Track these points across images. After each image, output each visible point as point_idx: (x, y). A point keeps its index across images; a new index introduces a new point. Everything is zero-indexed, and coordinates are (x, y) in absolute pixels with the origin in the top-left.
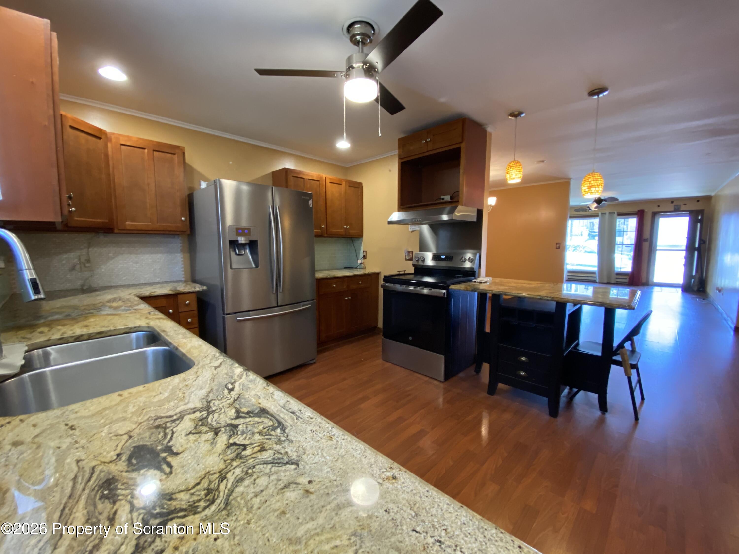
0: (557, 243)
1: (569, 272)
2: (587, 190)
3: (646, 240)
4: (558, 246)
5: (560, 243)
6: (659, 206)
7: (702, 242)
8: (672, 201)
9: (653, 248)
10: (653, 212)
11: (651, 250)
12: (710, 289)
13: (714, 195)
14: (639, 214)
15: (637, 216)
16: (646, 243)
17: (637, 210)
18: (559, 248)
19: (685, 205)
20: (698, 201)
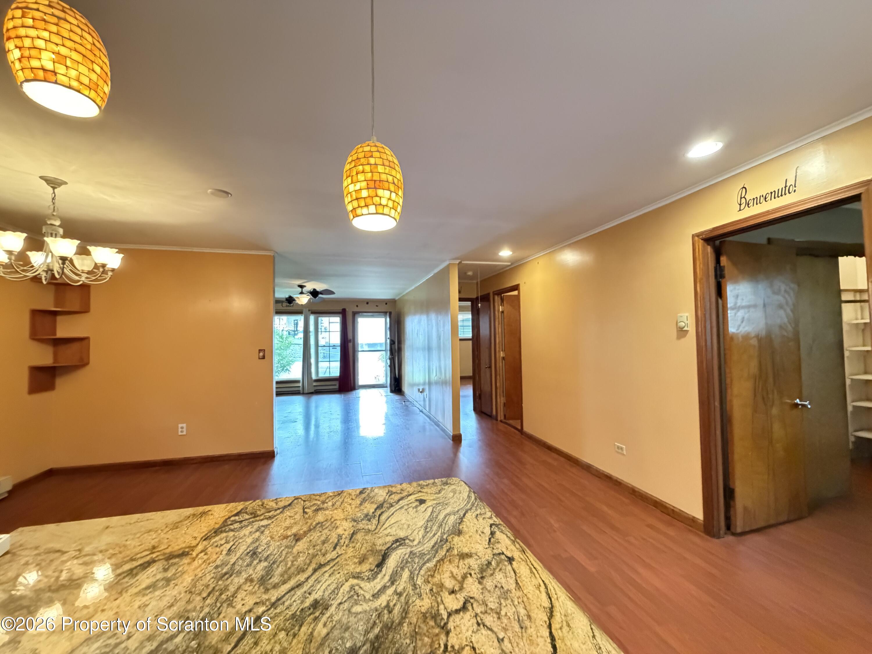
0: (260, 351)
1: (277, 383)
2: (364, 193)
3: (350, 341)
4: (261, 354)
5: (264, 350)
6: (357, 306)
7: (392, 343)
8: (368, 302)
9: (356, 350)
10: (353, 312)
11: (355, 351)
12: (406, 388)
13: (398, 299)
14: (343, 313)
15: (341, 315)
16: (350, 345)
17: (341, 309)
18: (264, 357)
19: (377, 306)
20: (386, 304)
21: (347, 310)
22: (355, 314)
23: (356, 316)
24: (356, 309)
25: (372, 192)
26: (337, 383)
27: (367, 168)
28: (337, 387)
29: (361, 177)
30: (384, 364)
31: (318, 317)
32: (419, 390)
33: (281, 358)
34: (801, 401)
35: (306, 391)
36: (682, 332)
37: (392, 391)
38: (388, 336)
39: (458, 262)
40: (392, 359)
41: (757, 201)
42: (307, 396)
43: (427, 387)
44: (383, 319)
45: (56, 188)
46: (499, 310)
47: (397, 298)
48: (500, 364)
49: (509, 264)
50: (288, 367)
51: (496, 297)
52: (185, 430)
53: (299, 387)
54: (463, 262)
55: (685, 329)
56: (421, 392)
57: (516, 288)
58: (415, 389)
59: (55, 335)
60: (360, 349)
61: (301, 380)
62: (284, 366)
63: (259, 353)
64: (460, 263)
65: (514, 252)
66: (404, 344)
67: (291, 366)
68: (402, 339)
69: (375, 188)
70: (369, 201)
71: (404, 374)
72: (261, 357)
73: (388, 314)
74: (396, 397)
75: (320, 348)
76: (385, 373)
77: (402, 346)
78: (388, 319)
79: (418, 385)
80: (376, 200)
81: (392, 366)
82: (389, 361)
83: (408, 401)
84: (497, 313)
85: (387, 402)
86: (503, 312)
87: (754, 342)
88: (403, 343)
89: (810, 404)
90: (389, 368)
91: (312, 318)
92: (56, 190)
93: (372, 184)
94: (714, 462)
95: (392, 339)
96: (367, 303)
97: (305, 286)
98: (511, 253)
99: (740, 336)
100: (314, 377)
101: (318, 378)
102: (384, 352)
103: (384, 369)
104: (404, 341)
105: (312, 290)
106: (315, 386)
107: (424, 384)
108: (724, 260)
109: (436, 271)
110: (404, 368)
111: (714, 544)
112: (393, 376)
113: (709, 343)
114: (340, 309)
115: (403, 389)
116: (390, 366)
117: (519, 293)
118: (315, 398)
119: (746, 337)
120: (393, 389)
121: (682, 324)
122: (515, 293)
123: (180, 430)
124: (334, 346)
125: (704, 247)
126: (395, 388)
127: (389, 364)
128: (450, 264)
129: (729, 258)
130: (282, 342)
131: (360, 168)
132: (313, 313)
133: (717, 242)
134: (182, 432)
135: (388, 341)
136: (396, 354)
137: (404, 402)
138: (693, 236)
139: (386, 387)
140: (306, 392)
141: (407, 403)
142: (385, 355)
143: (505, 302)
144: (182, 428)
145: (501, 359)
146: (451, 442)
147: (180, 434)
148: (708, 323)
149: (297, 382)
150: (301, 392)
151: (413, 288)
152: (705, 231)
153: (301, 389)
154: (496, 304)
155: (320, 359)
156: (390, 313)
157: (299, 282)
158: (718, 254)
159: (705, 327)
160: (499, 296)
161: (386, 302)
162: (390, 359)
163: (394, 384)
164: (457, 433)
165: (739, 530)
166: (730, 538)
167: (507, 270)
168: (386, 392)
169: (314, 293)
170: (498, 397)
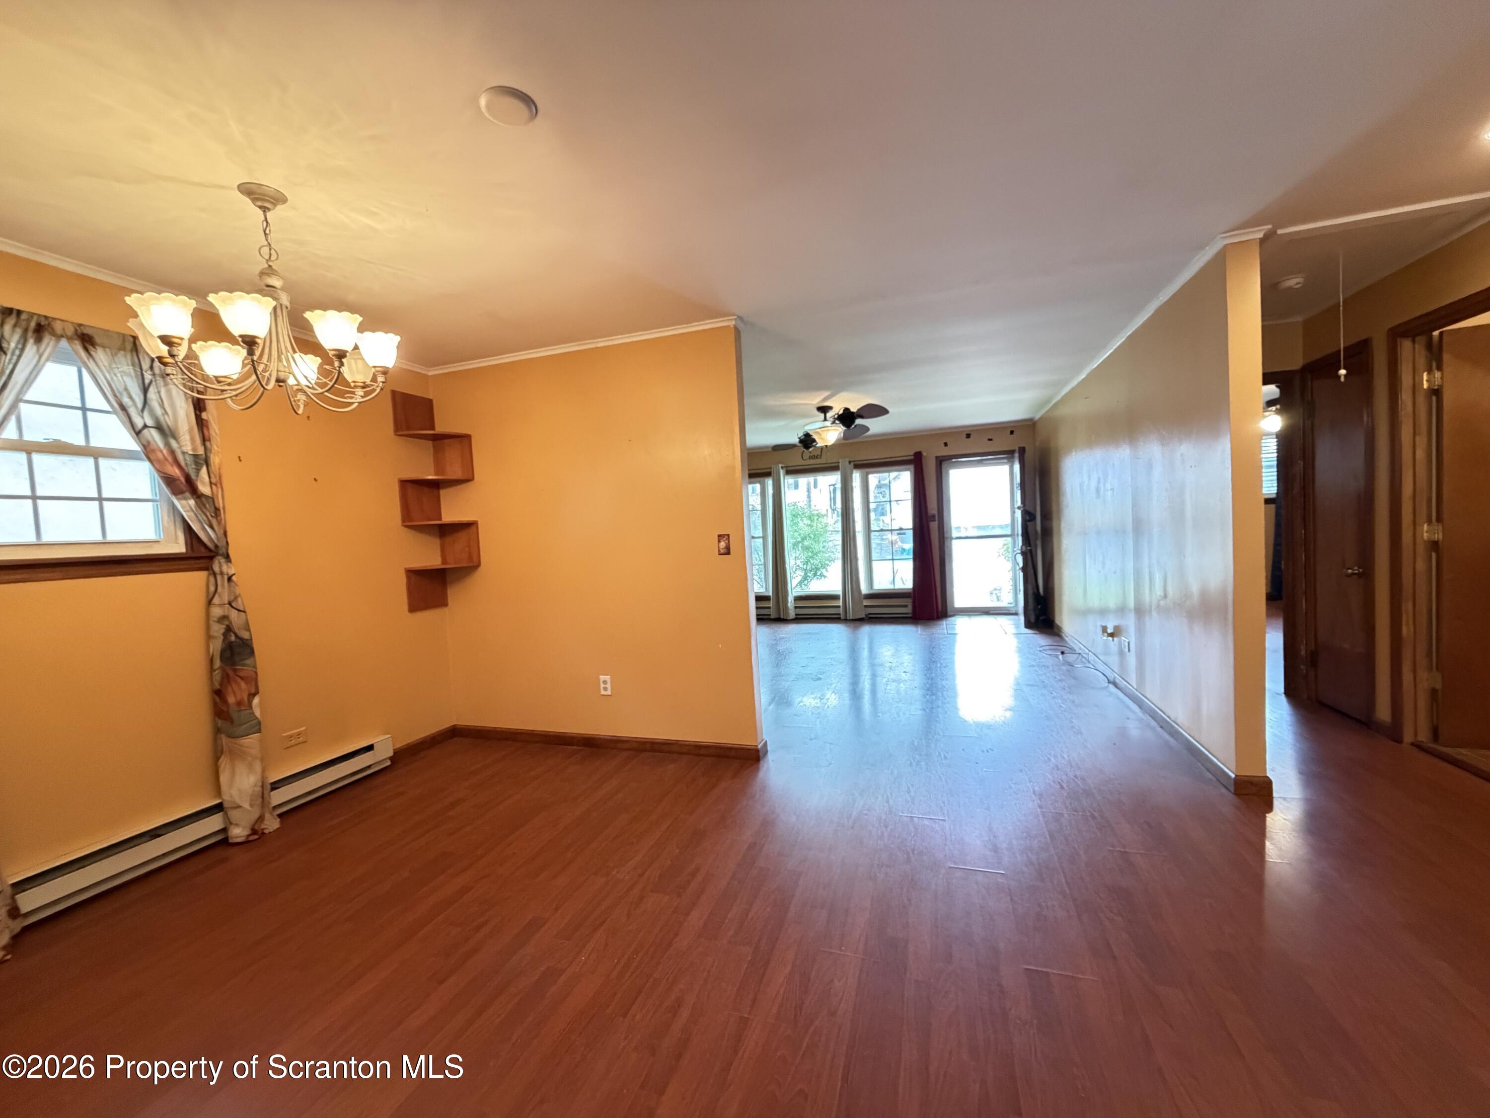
1: (798, 599)
3: (933, 518)
4: (723, 544)
5: (728, 535)
6: (946, 444)
7: (1028, 517)
8: (968, 433)
9: (946, 535)
10: (937, 457)
11: (944, 538)
12: (1066, 620)
13: (1040, 418)
14: (916, 462)
15: (912, 467)
16: (934, 525)
17: (912, 453)
18: (728, 552)
19: (990, 440)
20: (1012, 432)
21: (924, 454)
22: (942, 462)
23: (944, 465)
24: (945, 452)
26: (909, 602)
28: (909, 610)
30: (1009, 565)
31: (867, 474)
32: (1104, 629)
33: (810, 554)
35: (851, 616)
37: (1029, 625)
38: (1019, 503)
39: (1259, 236)
40: (1028, 555)
42: (852, 625)
43: (1130, 623)
44: (1006, 468)
45: (269, 209)
46: (1415, 388)
47: (1037, 417)
48: (1417, 563)
50: (824, 571)
51: (1406, 345)
52: (609, 686)
53: (839, 607)
54: (1280, 232)
56: (1112, 635)
58: (1094, 625)
59: (440, 519)
60: (955, 534)
61: (840, 593)
62: (817, 569)
63: (719, 541)
64: (1268, 236)
66: (1059, 519)
67: (828, 568)
68: (1054, 508)
71: (1061, 585)
72: (722, 551)
73: (1017, 455)
74: (1040, 640)
75: (873, 534)
76: (1011, 583)
77: (1055, 524)
78: (1017, 467)
79: (1103, 612)
81: (1029, 569)
82: (1020, 559)
83: (1073, 651)
84: (1406, 399)
85: (1020, 650)
86: (1435, 392)
88: (1054, 515)
90: (1021, 574)
91: (857, 476)
92: (269, 214)
95: (1027, 508)
96: (968, 436)
97: (830, 408)
100: (864, 589)
101: (872, 592)
102: (1009, 539)
103: (1010, 574)
104: (1059, 511)
105: (841, 412)
106: (866, 606)
107: (1121, 610)
109: (1164, 296)
110: (1060, 573)
112: (1030, 592)
114: (908, 452)
115: (1057, 621)
116: (1024, 569)
118: (866, 630)
120: (1033, 620)
123: (602, 686)
124: (901, 529)
126: (1037, 619)
127: (1021, 565)
128: (1225, 246)
130: (811, 526)
132: (858, 466)
134: (605, 689)
135: (1019, 514)
136: (1039, 543)
137: (1063, 653)
139: (1016, 614)
140: (851, 618)
141: (1071, 658)
142: (1010, 546)
144: (605, 682)
145: (1421, 549)
146: (1231, 797)
147: (603, 692)
149: (835, 597)
150: (842, 617)
151: (1083, 376)
153: (841, 611)
154: (1404, 371)
155: (874, 555)
156: (1022, 451)
157: (817, 399)
160: (1422, 338)
161: (1011, 428)
162: (1023, 553)
163: (1035, 610)
164: (1250, 772)
168: (1017, 627)
169: (847, 418)
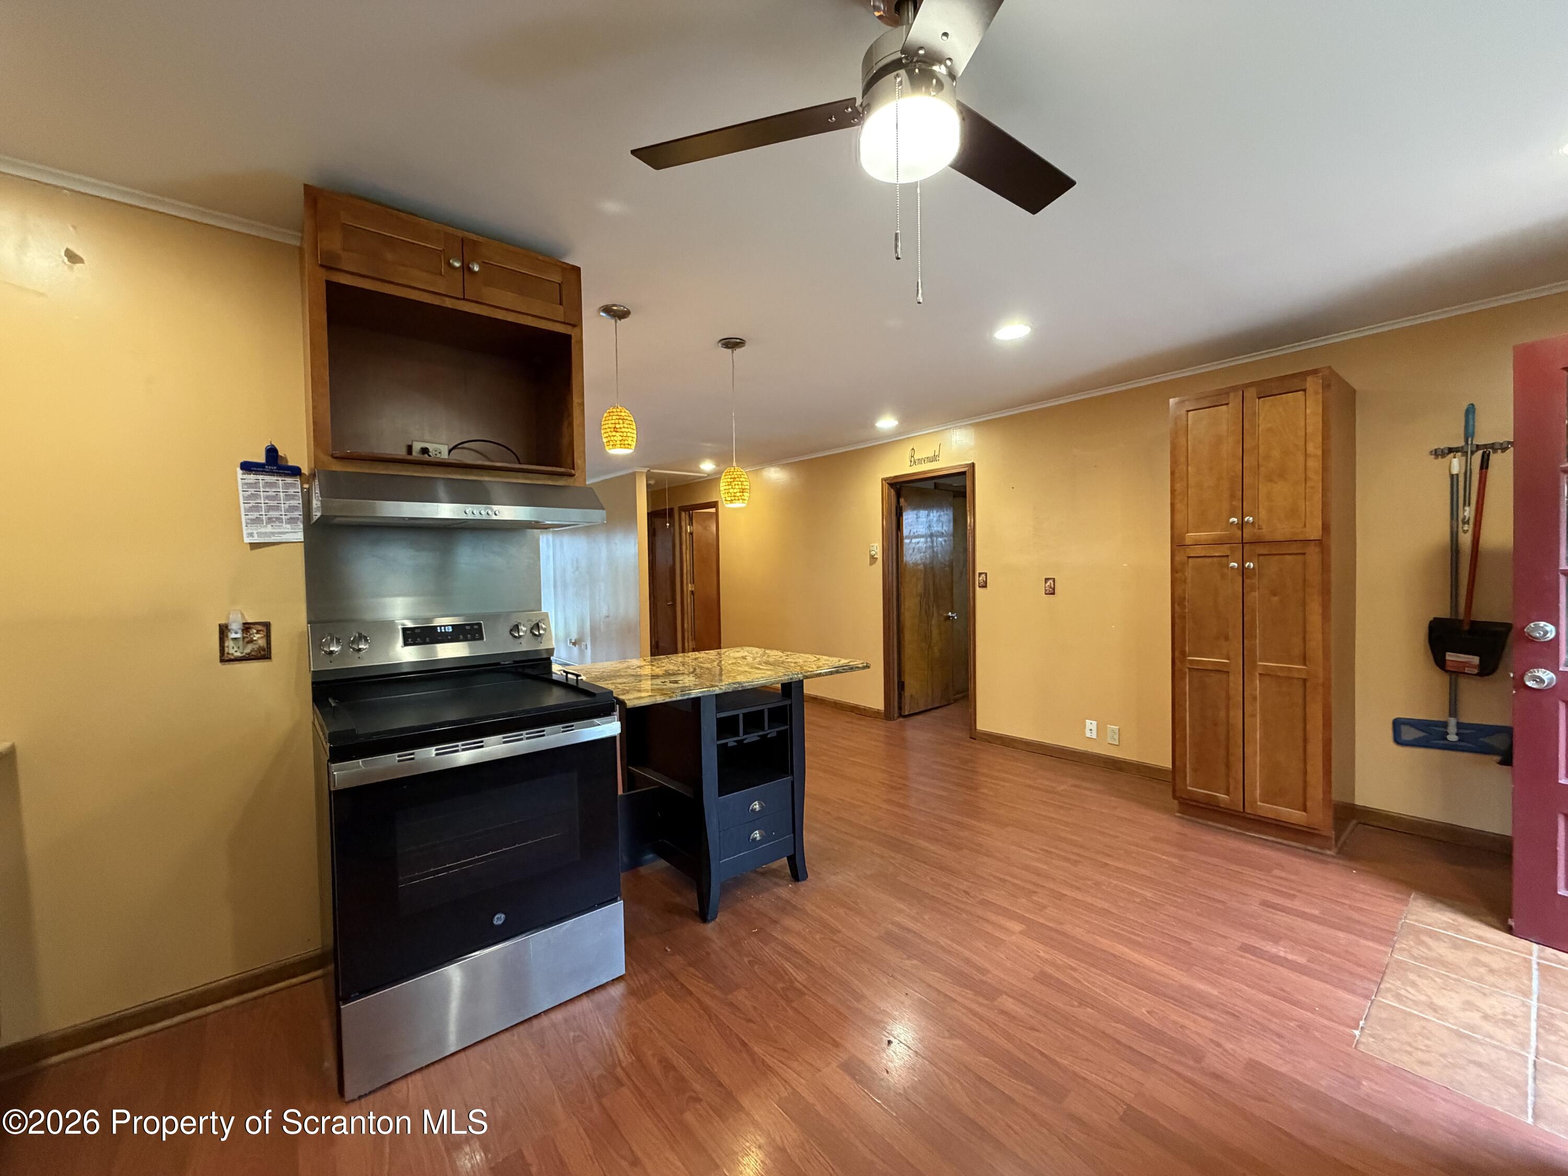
25: (741, 494)
27: (740, 483)
29: (737, 487)
32: (570, 640)
34: (952, 613)
36: (873, 559)
39: (646, 471)
41: (920, 461)
43: (587, 636)
46: (686, 530)
48: (688, 599)
49: (706, 475)
51: (683, 514)
55: (875, 556)
56: (574, 643)
57: (714, 505)
64: (648, 471)
65: (718, 465)
69: (743, 492)
70: (740, 498)
80: (743, 498)
84: (684, 535)
86: (691, 534)
87: (921, 567)
89: (956, 615)
93: (741, 490)
94: (891, 674)
98: (715, 467)
99: (911, 562)
108: (902, 500)
111: (892, 724)
113: (890, 569)
117: (717, 511)
119: (916, 564)
121: (873, 553)
122: (713, 510)
125: (888, 489)
129: (906, 501)
131: (736, 483)
133: (898, 486)
138: (882, 479)
143: (694, 521)
145: (689, 594)
148: (890, 552)
152: (890, 477)
154: (683, 524)
158: (898, 496)
159: (888, 555)
160: (687, 513)
165: (907, 713)
166: (901, 719)
167: (699, 482)
170: (686, 641)
